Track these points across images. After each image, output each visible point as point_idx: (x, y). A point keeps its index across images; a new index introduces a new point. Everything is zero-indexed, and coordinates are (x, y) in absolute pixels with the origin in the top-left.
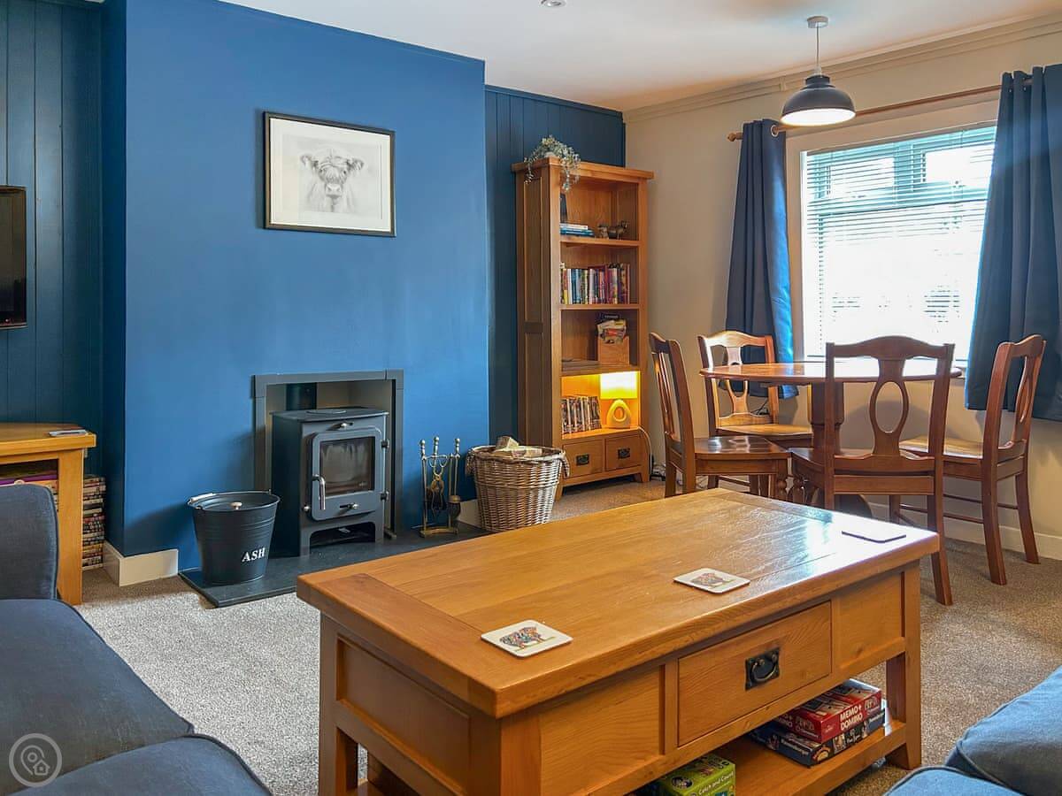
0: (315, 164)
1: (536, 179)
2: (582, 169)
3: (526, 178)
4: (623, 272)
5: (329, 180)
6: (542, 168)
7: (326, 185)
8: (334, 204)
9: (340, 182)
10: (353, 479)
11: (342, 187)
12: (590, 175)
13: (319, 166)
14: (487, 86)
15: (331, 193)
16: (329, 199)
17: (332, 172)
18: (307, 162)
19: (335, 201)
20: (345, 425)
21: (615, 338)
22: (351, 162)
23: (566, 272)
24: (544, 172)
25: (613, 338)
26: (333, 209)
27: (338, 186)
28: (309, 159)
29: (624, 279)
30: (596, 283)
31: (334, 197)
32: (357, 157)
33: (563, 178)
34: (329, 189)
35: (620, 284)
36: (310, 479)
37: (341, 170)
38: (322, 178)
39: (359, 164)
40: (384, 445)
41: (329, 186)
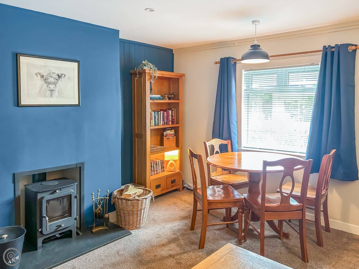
0: (42, 76)
1: (140, 77)
2: (158, 73)
3: (136, 77)
4: (173, 112)
5: (50, 83)
6: (142, 73)
7: (48, 86)
8: (52, 94)
9: (55, 84)
10: (62, 213)
11: (56, 86)
12: (161, 76)
13: (45, 77)
14: (120, 39)
15: (51, 89)
16: (50, 91)
17: (51, 80)
18: (39, 76)
19: (52, 92)
20: (57, 191)
21: (170, 137)
22: (60, 75)
23: (152, 113)
24: (143, 74)
25: (169, 137)
26: (51, 96)
27: (54, 86)
28: (40, 74)
29: (173, 114)
30: (163, 117)
31: (52, 91)
32: (62, 73)
33: (151, 77)
34: (50, 87)
35: (172, 116)
36: (41, 217)
37: (55, 79)
38: (46, 83)
39: (63, 75)
40: (76, 197)
41: (50, 86)
